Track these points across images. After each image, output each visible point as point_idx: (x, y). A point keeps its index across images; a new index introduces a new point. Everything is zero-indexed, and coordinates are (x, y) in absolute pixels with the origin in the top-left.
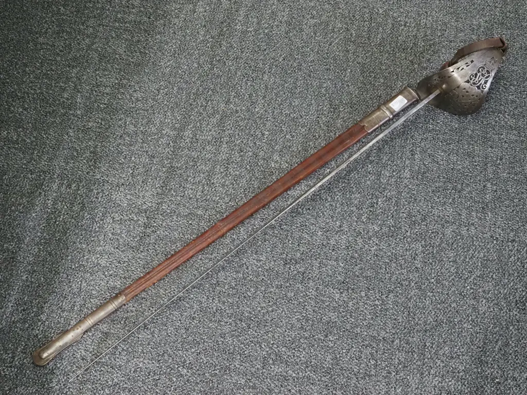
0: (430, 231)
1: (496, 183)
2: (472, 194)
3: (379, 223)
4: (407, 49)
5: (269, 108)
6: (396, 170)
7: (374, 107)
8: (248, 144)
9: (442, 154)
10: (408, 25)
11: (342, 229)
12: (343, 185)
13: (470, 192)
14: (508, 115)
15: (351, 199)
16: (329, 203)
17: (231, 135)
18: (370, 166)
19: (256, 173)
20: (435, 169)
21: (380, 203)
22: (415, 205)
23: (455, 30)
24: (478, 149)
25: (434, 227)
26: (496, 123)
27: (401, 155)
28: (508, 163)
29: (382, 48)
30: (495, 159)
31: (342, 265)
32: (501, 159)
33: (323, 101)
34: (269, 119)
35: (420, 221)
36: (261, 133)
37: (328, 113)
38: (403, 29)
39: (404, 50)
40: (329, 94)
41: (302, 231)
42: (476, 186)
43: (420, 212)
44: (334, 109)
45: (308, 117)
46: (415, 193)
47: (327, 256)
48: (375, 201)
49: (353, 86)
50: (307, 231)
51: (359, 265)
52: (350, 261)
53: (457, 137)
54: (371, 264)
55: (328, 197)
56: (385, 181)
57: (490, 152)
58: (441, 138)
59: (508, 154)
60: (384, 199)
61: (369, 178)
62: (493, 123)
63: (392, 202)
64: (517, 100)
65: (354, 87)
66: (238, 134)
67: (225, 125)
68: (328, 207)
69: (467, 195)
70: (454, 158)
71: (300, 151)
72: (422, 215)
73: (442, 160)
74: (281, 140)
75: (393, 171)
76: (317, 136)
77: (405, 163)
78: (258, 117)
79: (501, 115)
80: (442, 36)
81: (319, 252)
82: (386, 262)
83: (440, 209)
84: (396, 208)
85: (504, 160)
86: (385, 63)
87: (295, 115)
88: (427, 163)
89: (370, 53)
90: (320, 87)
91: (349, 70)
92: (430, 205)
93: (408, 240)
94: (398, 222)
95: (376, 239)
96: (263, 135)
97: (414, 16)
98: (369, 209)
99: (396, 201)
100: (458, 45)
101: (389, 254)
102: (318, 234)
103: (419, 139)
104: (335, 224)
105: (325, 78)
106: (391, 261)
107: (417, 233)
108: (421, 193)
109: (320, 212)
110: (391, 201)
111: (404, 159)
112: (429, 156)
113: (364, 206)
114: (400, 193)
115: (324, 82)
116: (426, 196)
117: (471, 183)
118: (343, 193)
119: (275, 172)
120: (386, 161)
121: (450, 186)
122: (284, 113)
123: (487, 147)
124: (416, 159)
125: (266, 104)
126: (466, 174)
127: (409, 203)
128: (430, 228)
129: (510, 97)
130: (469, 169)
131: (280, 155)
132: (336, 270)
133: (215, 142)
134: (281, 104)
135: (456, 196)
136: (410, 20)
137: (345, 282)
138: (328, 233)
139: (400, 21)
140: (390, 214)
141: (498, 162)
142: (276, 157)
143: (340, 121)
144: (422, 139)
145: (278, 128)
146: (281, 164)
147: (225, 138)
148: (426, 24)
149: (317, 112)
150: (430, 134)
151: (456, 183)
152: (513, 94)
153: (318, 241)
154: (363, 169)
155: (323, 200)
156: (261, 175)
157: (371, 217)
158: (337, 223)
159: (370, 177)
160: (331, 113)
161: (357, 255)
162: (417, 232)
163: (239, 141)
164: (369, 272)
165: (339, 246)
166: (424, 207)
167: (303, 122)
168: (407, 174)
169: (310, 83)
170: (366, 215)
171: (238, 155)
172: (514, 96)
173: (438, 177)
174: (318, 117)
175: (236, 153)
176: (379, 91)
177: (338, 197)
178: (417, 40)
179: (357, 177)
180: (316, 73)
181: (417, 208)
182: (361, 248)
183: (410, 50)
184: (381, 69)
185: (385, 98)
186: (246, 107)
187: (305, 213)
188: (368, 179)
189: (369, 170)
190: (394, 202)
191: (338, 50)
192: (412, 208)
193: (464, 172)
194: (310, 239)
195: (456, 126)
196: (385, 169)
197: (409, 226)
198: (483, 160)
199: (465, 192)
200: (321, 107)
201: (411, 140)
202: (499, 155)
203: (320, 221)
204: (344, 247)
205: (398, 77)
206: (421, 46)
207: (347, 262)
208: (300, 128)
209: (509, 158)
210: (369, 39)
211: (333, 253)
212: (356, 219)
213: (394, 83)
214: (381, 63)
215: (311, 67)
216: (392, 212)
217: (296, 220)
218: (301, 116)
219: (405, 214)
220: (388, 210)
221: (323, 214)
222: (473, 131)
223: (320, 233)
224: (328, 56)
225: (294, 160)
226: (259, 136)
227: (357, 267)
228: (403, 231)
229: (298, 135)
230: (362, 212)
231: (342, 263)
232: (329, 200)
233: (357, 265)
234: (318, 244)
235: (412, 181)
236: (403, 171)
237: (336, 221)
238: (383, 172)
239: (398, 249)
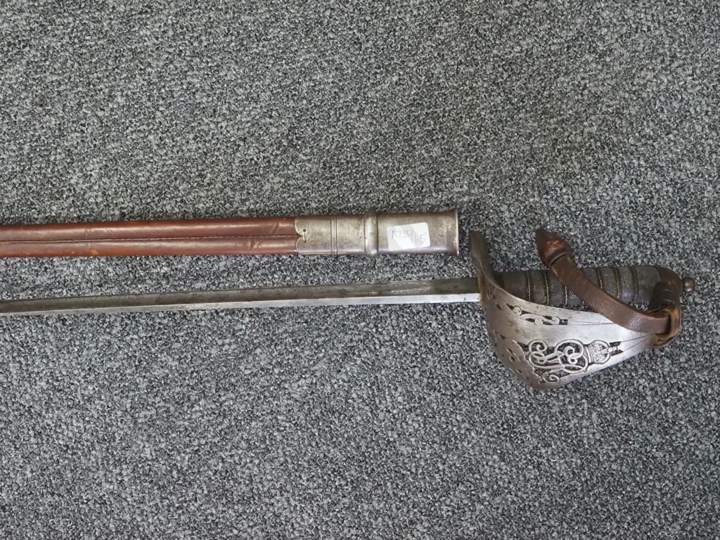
0: (235, 532)
1: (440, 533)
2: (376, 519)
3: (163, 446)
4: (552, 117)
5: (170, 46)
6: (288, 364)
7: (367, 198)
8: (67, 95)
9: (400, 399)
10: (608, 59)
11: (88, 405)
12: (165, 321)
13: (376, 514)
14: (599, 415)
15: (155, 359)
16: (108, 338)
17: (51, 52)
18: (247, 319)
19: (31, 173)
20: (359, 418)
21: (197, 408)
22: (257, 462)
23: (689, 147)
24: (474, 441)
25: (249, 530)
26: (561, 413)
27: (324, 342)
28: (500, 511)
29: (505, 75)
30: (485, 485)
31: (29, 475)
32: (494, 494)
33: (286, 109)
34: (149, 70)
35: (236, 499)
36: (111, 91)
37: (271, 145)
38: (587, 63)
39: (544, 113)
40: (310, 102)
41: (15, 354)
42: (398, 509)
43: (251, 481)
44: (292, 142)
45: (224, 124)
46: (279, 438)
47: (18, 437)
48: (193, 398)
49: (369, 120)
50: (24, 363)
51: (57, 498)
52: (49, 477)
53: (460, 387)
54: (79, 512)
55: (118, 324)
56: (247, 372)
57: (490, 463)
58: (431, 364)
59: (519, 493)
60: (214, 406)
61: (223, 345)
62: (555, 410)
63: (221, 423)
64: (649, 398)
65: (371, 124)
66: (64, 63)
67: (58, 20)
68: (100, 344)
69: (367, 514)
70: (413, 423)
71: (148, 187)
72: (252, 490)
73: (389, 411)
74: (134, 136)
75: (279, 364)
76: (207, 181)
77: (315, 364)
78: (133, 51)
79: (586, 406)
80: (650, 138)
81: (11, 418)
82: (107, 528)
83: (293, 503)
84: (216, 440)
85: (498, 500)
86: (479, 115)
87: (204, 100)
88: (354, 396)
89: (472, 70)
90: (306, 73)
91: (395, 79)
92: (282, 481)
93: (182, 517)
94: (196, 470)
95: (129, 471)
96: (111, 97)
97: (640, 49)
98: (168, 405)
99: (229, 427)
100: (658, 186)
101: (128, 517)
102: (38, 383)
103: (388, 334)
104: (85, 385)
105: (333, 61)
106: (117, 532)
107: (210, 517)
108: (289, 445)
109: (77, 343)
110: (220, 419)
111: (321, 355)
112: (373, 384)
113: (165, 394)
114: (251, 416)
115: (323, 69)
116: (292, 458)
117: (395, 495)
118: (151, 337)
119: (68, 197)
120: (286, 331)
121: (353, 472)
122: (189, 79)
123: (495, 450)
124: (343, 370)
125: (171, 33)
126: (404, 472)
127: (249, 449)
128: (240, 526)
129: (641, 381)
130: (417, 467)
131: (106, 166)
132: (12, 475)
133: (9, 44)
134: (200, 55)
135: (346, 500)
136: (623, 51)
137: (7, 508)
138: (58, 394)
139: (602, 38)
140: (196, 443)
141: (485, 495)
142: (94, 167)
143: (277, 179)
144: (393, 339)
145: (149, 104)
146: (90, 188)
147: (33, 52)
148: (645, 85)
149: (253, 125)
150: (416, 340)
151: (369, 475)
152: (653, 380)
153: (28, 397)
154: (229, 317)
155: (104, 322)
156: (36, 184)
157: (158, 422)
158: (90, 388)
159: (227, 341)
160: (278, 149)
161: (69, 475)
162: (212, 514)
163: (55, 78)
164: (61, 523)
165: (54, 436)
166: (269, 478)
167: (206, 128)
168: (298, 387)
169: (293, 49)
170: (154, 412)
171: (29, 107)
172: (652, 384)
173: (348, 439)
174: (244, 140)
175: (28, 101)
176: (410, 171)
177: (136, 337)
178: (591, 111)
179: (203, 324)
180: (325, 34)
181: (256, 469)
182: (88, 469)
183: (558, 123)
184: (457, 122)
185: (408, 195)
186: (128, 8)
187: (50, 323)
188: (220, 342)
189: (240, 326)
190: (224, 426)
191: (415, 12)
192: (246, 463)
193: (404, 464)
194: (15, 383)
195: (481, 362)
196: (269, 346)
197: (209, 492)
198: (462, 470)
199: (366, 507)
200: (268, 120)
201: (371, 325)
202: (501, 483)
203: (62, 361)
204: (61, 442)
205: (474, 168)
206: (586, 130)
207: (43, 475)
208: (191, 136)
209: (513, 502)
210: (500, 34)
211: (33, 440)
212: (128, 406)
213: (455, 176)
214: (472, 107)
215: (328, 13)
216: (203, 442)
217: (24, 325)
218: (215, 111)
219: (221, 464)
220: (201, 433)
221: (80, 350)
222: (501, 396)
223: (43, 384)
224: (384, 10)
225: (121, 200)
226: (100, 96)
227: (50, 498)
228: (191, 494)
229: (175, 150)
230: (150, 401)
231: (32, 472)
232: (114, 332)
233: (53, 494)
234: (22, 402)
235: (296, 410)
236: (296, 377)
237: (91, 382)
238: (258, 351)
239: (150, 520)
